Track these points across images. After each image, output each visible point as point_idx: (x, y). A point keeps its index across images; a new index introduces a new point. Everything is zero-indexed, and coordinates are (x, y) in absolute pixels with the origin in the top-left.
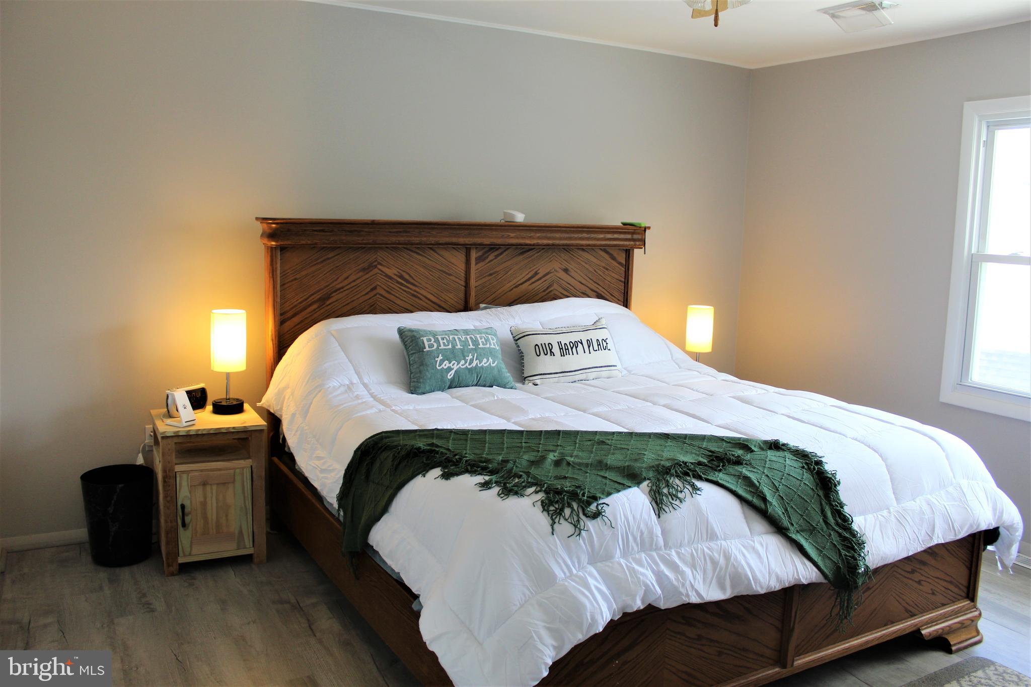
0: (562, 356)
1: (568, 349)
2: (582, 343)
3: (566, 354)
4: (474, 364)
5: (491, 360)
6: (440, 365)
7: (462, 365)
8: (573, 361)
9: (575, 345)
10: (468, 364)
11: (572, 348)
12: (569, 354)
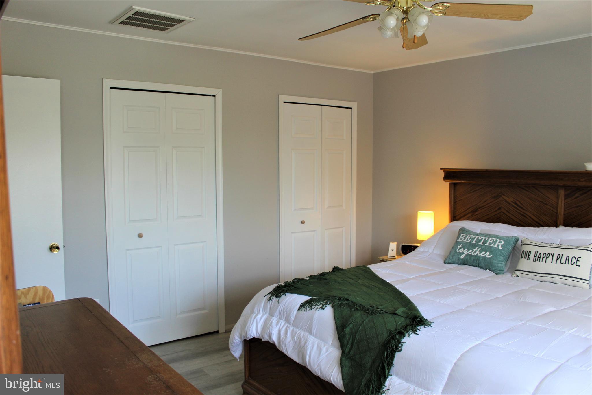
0: (534, 261)
1: (540, 258)
2: (553, 256)
3: (537, 261)
4: (476, 254)
5: (488, 253)
6: (459, 250)
7: (470, 253)
8: (541, 266)
9: (547, 256)
10: (473, 252)
11: (543, 258)
12: (539, 261)
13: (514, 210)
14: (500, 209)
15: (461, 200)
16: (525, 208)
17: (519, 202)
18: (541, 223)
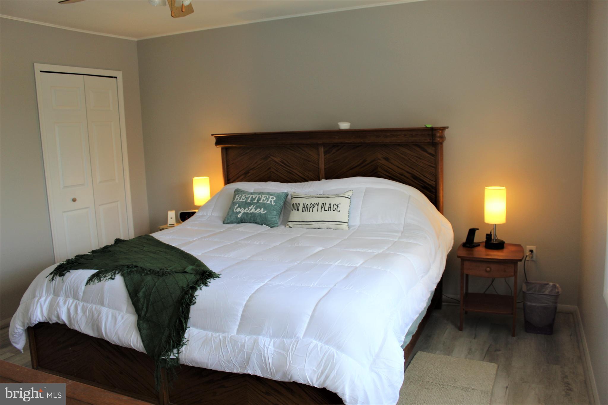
0: (303, 212)
1: (307, 208)
2: (318, 205)
3: (305, 211)
4: (251, 211)
5: (262, 210)
6: (236, 210)
7: (246, 211)
8: (309, 216)
9: (313, 206)
10: (249, 210)
11: (310, 208)
12: (307, 211)
13: (282, 168)
14: (269, 169)
15: (233, 163)
16: (291, 166)
17: (286, 160)
18: (306, 178)
